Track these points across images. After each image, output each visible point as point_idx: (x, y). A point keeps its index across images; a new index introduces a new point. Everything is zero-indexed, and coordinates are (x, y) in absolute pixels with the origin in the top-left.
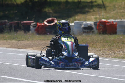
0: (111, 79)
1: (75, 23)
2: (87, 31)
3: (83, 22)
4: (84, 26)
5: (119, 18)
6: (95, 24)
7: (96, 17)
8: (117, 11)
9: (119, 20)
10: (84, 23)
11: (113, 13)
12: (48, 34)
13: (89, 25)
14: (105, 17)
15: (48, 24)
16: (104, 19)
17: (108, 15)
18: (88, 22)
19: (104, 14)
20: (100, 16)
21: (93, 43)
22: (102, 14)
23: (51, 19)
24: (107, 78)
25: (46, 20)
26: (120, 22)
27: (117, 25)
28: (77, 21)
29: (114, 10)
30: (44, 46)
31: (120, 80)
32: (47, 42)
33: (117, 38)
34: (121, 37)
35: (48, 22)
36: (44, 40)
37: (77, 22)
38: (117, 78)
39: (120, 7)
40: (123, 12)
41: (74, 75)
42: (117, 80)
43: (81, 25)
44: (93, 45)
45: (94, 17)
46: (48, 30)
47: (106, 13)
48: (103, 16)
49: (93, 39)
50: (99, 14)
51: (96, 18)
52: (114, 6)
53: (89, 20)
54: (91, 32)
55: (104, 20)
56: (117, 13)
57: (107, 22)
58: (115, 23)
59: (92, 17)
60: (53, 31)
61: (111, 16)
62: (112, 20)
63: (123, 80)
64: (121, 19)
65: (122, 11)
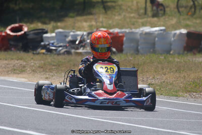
0: (113, 123)
1: (56, 33)
3: (69, 32)
4: (72, 37)
5: (127, 26)
7: (91, 24)
8: (125, 16)
9: (127, 31)
10: (72, 33)
11: (117, 18)
12: (13, 49)
14: (104, 25)
15: (12, 34)
16: (104, 28)
17: (110, 22)
18: (78, 33)
19: (104, 19)
20: (96, 23)
22: (101, 19)
23: (17, 25)
24: (107, 122)
25: (9, 27)
26: (129, 32)
27: (125, 39)
28: (60, 30)
29: (120, 14)
30: (6, 68)
31: (128, 125)
32: (10, 63)
33: (123, 59)
34: (131, 58)
35: (13, 30)
36: (6, 60)
37: (60, 32)
38: (122, 122)
39: (129, 10)
40: (134, 17)
41: (54, 117)
42: (123, 125)
43: (66, 36)
45: (88, 24)
46: (12, 43)
47: (106, 18)
48: (102, 22)
50: (96, 19)
51: (90, 26)
53: (79, 29)
56: (125, 18)
58: (120, 35)
59: (85, 24)
60: (21, 45)
61: (115, 23)
62: (116, 30)
63: (133, 126)
64: (131, 29)
65: (132, 15)
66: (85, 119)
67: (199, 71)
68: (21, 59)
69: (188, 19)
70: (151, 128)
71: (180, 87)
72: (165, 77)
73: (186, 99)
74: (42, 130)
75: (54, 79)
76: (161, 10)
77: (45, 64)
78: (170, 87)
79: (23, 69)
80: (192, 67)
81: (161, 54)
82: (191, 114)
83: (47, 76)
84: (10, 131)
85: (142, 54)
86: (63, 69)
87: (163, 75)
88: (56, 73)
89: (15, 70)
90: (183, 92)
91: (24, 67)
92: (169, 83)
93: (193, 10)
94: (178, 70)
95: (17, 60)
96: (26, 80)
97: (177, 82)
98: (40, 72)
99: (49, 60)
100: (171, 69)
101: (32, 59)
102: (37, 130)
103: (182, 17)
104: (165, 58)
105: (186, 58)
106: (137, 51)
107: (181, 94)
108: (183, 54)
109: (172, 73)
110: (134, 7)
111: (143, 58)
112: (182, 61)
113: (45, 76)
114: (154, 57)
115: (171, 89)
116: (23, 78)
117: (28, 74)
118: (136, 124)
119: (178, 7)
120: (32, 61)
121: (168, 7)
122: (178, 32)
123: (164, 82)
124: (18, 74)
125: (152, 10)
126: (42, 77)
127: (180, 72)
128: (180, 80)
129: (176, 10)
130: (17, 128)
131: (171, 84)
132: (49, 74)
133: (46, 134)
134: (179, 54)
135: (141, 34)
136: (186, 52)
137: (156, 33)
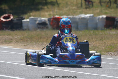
1: (30, 19)
2: (41, 26)
3: (37, 19)
4: (39, 22)
5: (71, 14)
6: (49, 20)
7: (50, 13)
8: (69, 8)
10: (39, 19)
11: (65, 10)
12: (5, 29)
13: (43, 21)
14: (58, 13)
15: (4, 20)
17: (61, 12)
18: (43, 19)
20: (53, 12)
21: (48, 38)
22: (56, 10)
23: (6, 15)
24: (60, 70)
25: (2, 16)
26: (72, 18)
28: (32, 17)
29: (66, 7)
30: (1, 40)
31: (73, 72)
32: (3, 37)
35: (4, 18)
36: (1, 35)
37: (32, 19)
38: (70, 70)
39: (72, 4)
40: (75, 9)
41: (29, 68)
42: (70, 72)
43: (36, 21)
44: (47, 40)
46: (4, 25)
47: (59, 10)
48: (56, 12)
49: (48, 35)
51: (50, 15)
52: (67, 3)
53: (43, 16)
54: (45, 28)
55: (57, 16)
56: (69, 10)
57: (60, 18)
59: (47, 14)
60: (10, 27)
61: (64, 13)
64: (73, 16)
65: (74, 8)
66: (47, 69)
67: (113, 39)
68: (10, 35)
69: (106, 9)
70: (86, 73)
71: (103, 49)
72: (93, 44)
73: (106, 56)
74: (23, 76)
75: (29, 46)
76: (91, 4)
77: (23, 38)
78: (97, 49)
79: (11, 41)
80: (109, 37)
81: (91, 30)
82: (109, 65)
83: (25, 44)
84: (4, 77)
85: (80, 30)
86: (34, 40)
87: (92, 42)
88: (30, 42)
89: (6, 41)
90: (104, 52)
91: (11, 39)
92: (96, 47)
93: (109, 4)
94: (101, 39)
95: (8, 35)
96: (13, 47)
97: (101, 46)
98: (21, 42)
99: (26, 35)
100: (97, 39)
101: (16, 34)
102: (20, 76)
103: (103, 8)
104: (93, 32)
105: (105, 32)
106: (77, 29)
107: (103, 53)
108: (104, 29)
109: (98, 41)
110: (75, 3)
111: (81, 32)
112: (104, 34)
113: (24, 44)
114: (87, 32)
115: (97, 50)
116: (11, 46)
117: (14, 43)
118: (78, 71)
119: (100, 2)
120: (16, 36)
121: (95, 2)
122: (101, 17)
123: (93, 46)
124: (8, 43)
125: (86, 5)
126: (22, 45)
127: (102, 40)
128: (103, 45)
129: (99, 4)
130: (8, 75)
131: (97, 48)
132: (26, 44)
133: (25, 78)
134: (102, 30)
135: (79, 19)
136: (105, 29)
137: (88, 18)
